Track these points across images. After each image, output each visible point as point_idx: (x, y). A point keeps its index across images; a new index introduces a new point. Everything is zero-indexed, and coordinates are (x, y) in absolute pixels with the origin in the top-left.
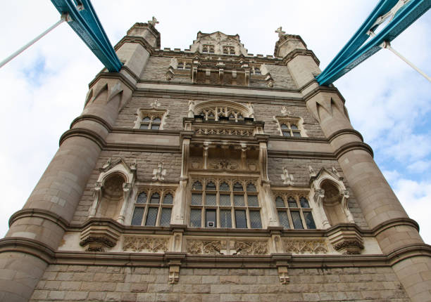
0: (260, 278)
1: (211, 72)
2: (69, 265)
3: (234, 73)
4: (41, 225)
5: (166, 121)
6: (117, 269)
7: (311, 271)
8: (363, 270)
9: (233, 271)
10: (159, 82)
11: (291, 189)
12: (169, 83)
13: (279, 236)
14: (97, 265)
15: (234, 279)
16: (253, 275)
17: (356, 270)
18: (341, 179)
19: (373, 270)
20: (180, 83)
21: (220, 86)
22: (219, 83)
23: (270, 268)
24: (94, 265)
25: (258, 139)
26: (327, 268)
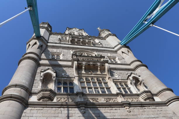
0: (118, 111)
1: (78, 40)
2: (35, 107)
3: (87, 41)
4: (20, 91)
5: (63, 57)
6: (57, 109)
7: (138, 108)
8: (157, 107)
9: (107, 108)
10: (56, 43)
11: (120, 80)
12: (60, 44)
13: (122, 96)
14: (48, 107)
15: (108, 111)
16: (115, 109)
17: (155, 107)
18: (140, 76)
19: (161, 107)
20: (65, 44)
21: (82, 45)
22: (81, 44)
23: (122, 107)
24: (46, 107)
25: (104, 62)
26: (143, 106)
